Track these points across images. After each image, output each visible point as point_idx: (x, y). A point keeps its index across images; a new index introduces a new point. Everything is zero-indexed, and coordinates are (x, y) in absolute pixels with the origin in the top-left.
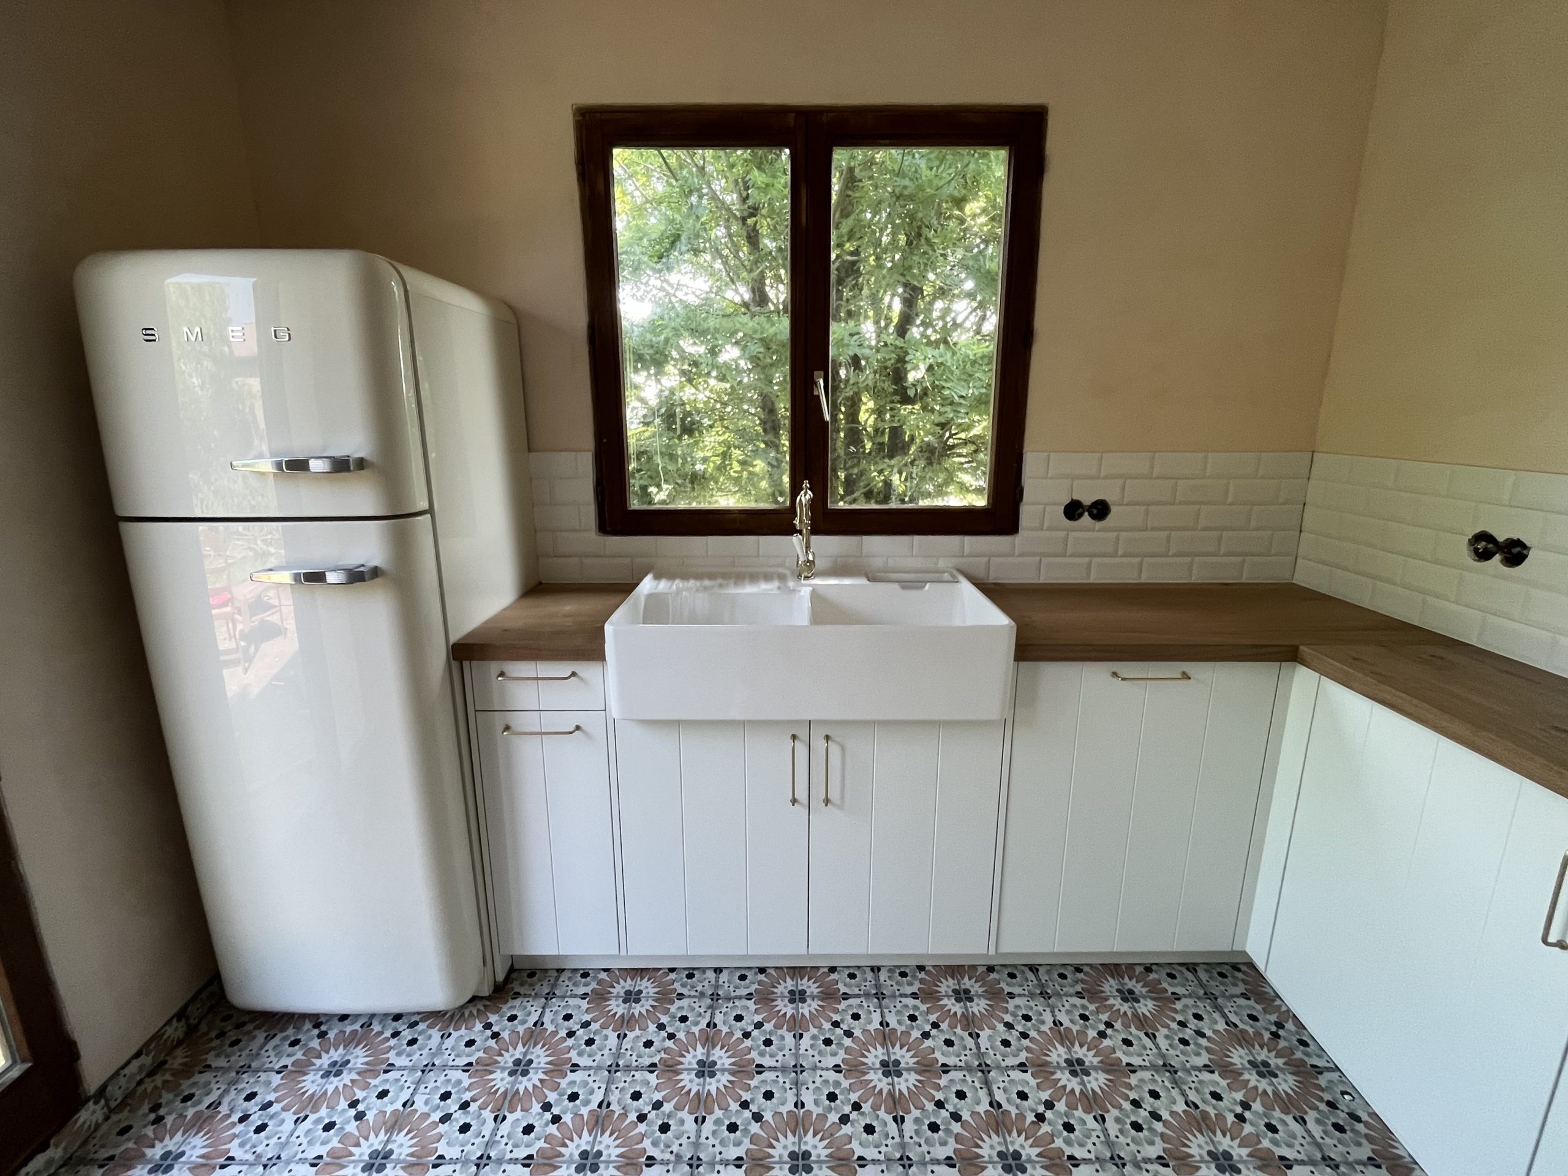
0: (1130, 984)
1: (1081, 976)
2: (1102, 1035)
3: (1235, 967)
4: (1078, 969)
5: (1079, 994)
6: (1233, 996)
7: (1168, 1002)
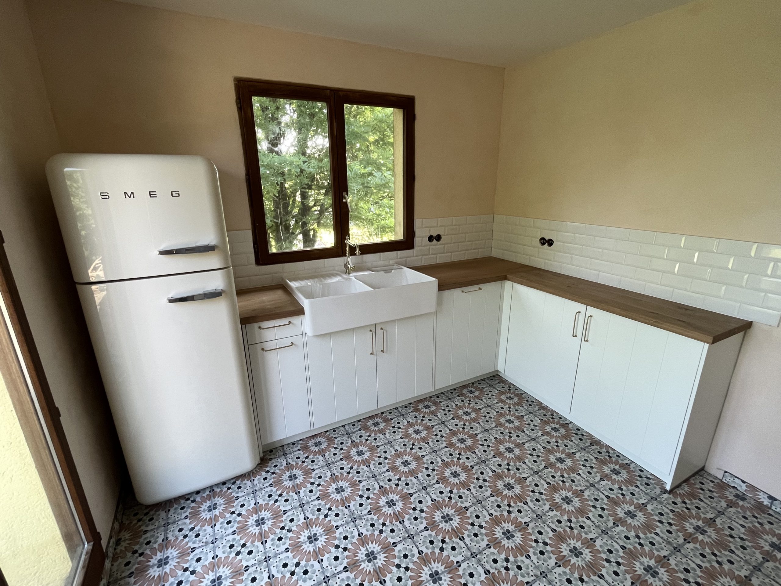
0: (470, 389)
1: (456, 391)
2: (469, 404)
3: (494, 376)
4: (455, 390)
5: (458, 396)
6: (496, 384)
7: (481, 390)
